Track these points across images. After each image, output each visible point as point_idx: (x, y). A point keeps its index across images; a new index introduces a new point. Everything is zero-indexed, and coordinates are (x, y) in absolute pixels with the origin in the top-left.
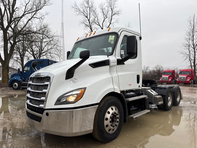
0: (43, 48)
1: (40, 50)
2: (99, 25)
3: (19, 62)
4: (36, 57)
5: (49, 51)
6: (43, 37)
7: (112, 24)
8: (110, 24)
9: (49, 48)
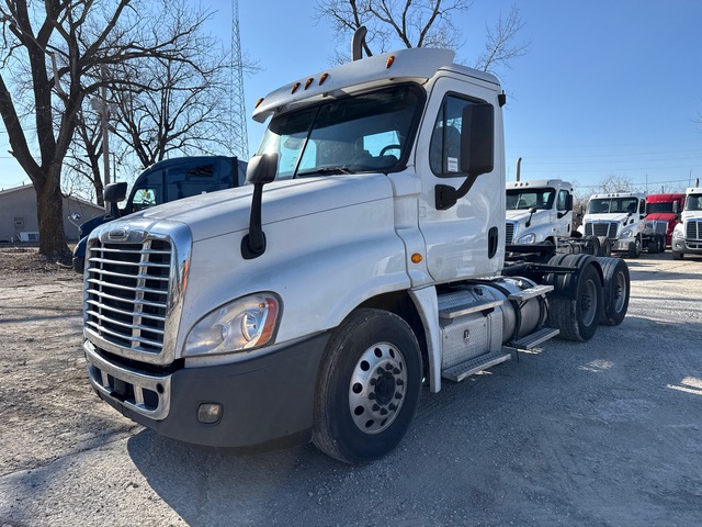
0: (171, 120)
1: (160, 125)
2: (392, 22)
3: (85, 174)
4: (147, 153)
5: (192, 130)
6: (169, 76)
7: (443, 15)
8: (436, 13)
9: (192, 120)
